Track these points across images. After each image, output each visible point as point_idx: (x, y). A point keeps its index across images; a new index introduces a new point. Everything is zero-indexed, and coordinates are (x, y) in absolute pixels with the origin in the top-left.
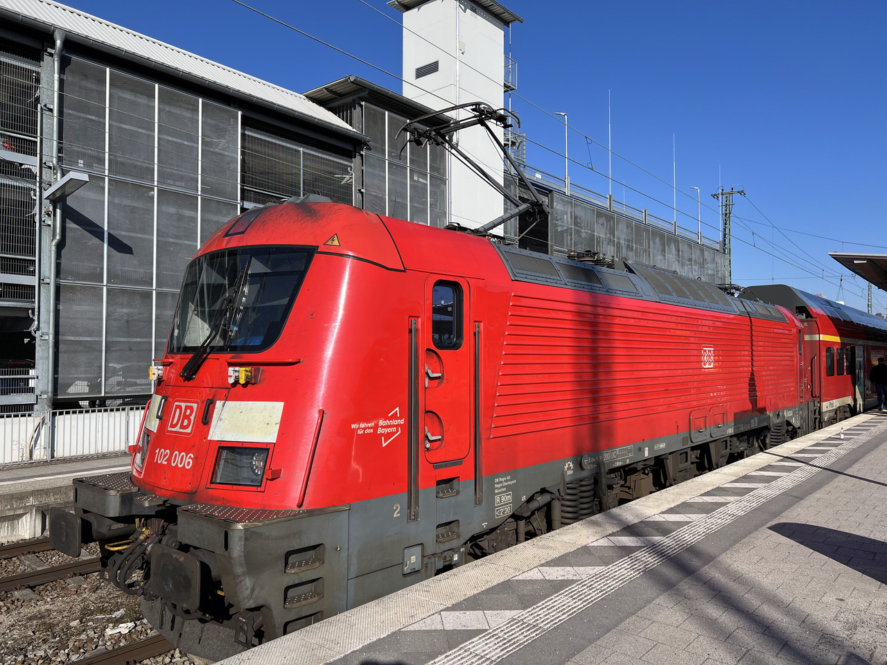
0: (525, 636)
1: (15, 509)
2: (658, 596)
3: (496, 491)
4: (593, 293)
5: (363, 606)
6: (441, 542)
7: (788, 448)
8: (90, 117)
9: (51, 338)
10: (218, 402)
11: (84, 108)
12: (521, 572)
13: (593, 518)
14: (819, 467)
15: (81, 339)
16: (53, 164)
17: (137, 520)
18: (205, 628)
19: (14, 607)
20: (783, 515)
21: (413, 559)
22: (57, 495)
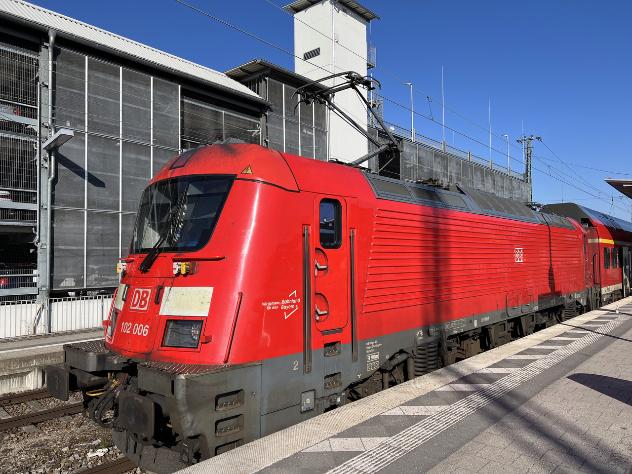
0: (392, 456)
1: (23, 369)
2: (488, 427)
3: (367, 352)
4: (434, 208)
5: (272, 435)
6: (328, 388)
7: (578, 321)
8: (74, 91)
9: (48, 247)
10: (166, 288)
11: (70, 85)
12: (387, 410)
13: (437, 371)
14: (602, 334)
15: (70, 248)
16: (49, 125)
17: (109, 374)
18: (158, 452)
19: (22, 437)
20: (577, 368)
21: (308, 401)
22: (53, 358)
